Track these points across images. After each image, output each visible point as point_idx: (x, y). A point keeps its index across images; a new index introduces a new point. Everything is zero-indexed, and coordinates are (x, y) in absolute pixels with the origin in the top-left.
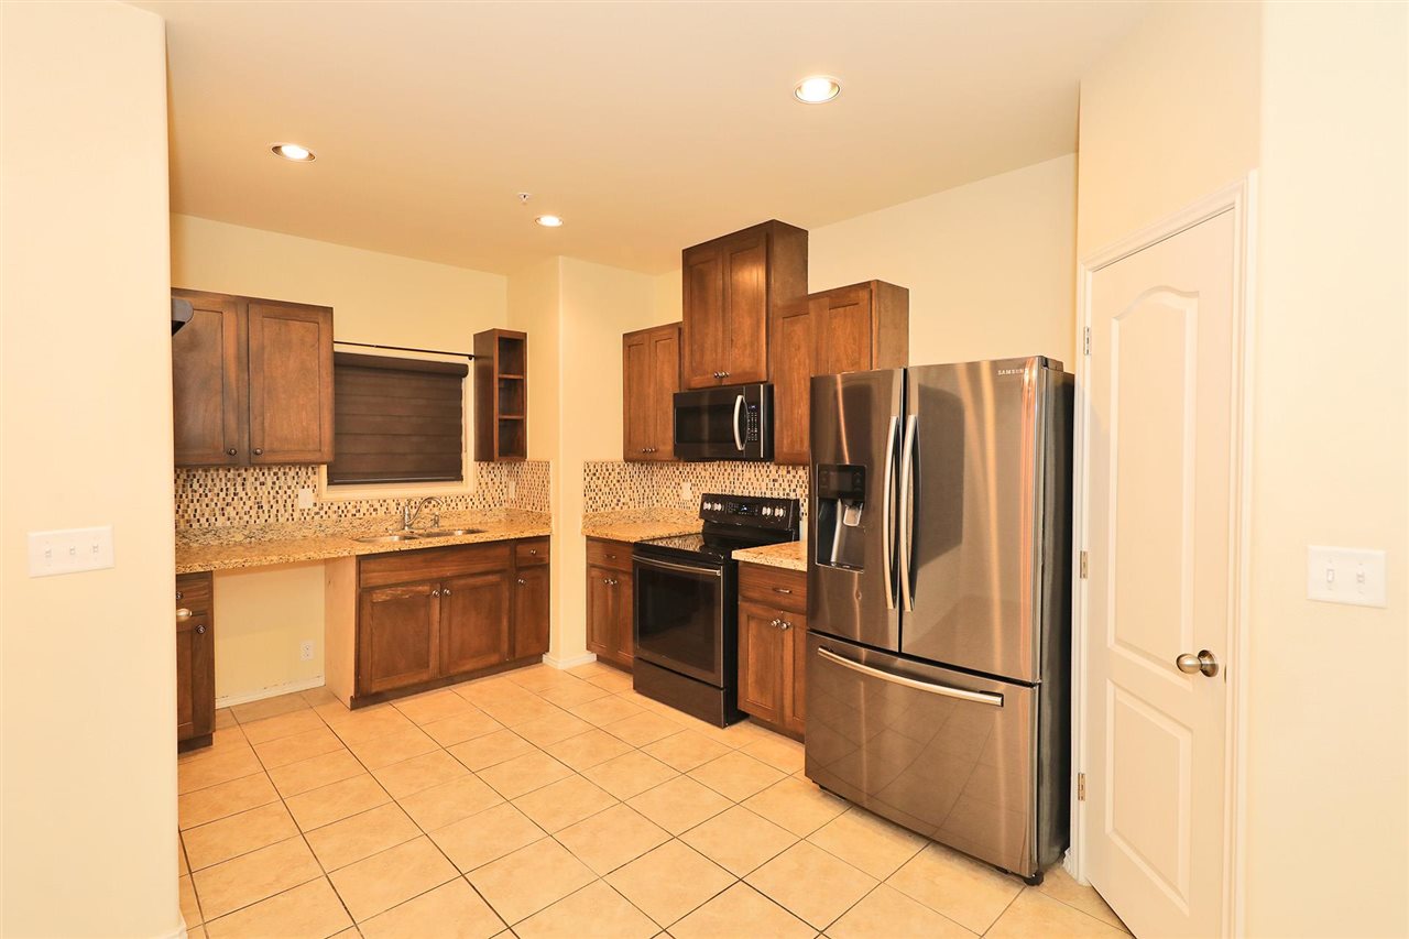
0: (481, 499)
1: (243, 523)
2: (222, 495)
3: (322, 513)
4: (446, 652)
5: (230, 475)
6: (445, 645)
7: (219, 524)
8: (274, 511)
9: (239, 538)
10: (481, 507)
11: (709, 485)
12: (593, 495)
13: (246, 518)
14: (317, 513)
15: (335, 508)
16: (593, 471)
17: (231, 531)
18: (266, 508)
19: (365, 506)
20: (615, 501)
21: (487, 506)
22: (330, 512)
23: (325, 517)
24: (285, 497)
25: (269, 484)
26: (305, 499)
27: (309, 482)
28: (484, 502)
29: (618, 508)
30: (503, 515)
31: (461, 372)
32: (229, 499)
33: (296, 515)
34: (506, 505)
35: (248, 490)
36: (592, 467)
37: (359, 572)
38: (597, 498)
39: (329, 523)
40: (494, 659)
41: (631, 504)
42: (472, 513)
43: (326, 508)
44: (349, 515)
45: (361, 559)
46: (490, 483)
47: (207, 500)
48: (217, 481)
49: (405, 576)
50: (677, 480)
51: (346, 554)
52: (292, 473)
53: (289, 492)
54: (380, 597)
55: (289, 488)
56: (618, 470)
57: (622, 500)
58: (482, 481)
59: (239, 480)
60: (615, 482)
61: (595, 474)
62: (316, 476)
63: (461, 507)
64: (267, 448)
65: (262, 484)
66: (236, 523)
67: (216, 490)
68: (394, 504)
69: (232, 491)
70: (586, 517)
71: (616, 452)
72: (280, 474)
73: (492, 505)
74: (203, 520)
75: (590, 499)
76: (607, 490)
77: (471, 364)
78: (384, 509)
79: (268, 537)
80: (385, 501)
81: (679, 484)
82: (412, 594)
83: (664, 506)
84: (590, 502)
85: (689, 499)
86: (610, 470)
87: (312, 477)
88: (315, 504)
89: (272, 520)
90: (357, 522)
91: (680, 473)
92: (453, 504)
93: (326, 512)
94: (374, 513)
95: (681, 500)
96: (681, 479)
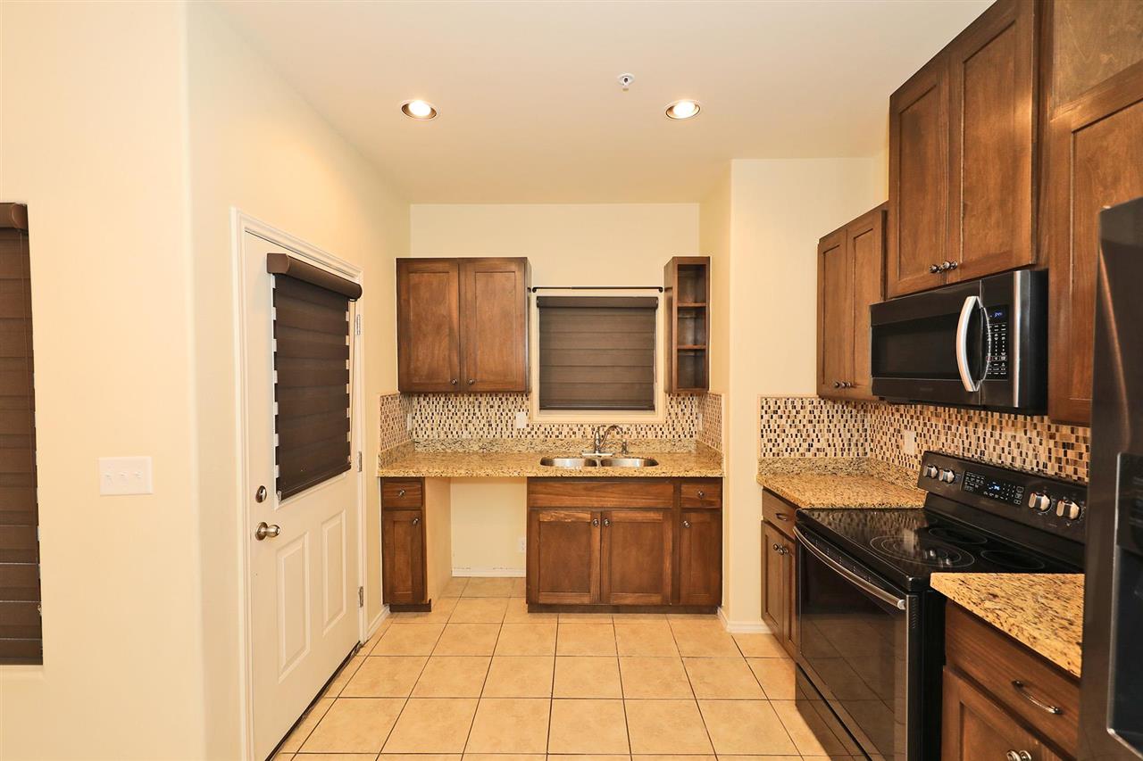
0: (671, 429)
1: (479, 437)
2: (466, 414)
3: (533, 433)
4: (606, 581)
5: (471, 399)
6: (605, 578)
7: (464, 437)
8: (499, 430)
9: (476, 448)
10: (670, 437)
11: (943, 438)
12: (772, 436)
13: (481, 433)
14: (529, 433)
15: (542, 429)
16: (772, 409)
17: (471, 442)
18: (494, 426)
19: (566, 430)
20: (805, 445)
21: (676, 436)
22: (539, 433)
23: (535, 436)
24: (507, 418)
25: (496, 407)
26: (521, 420)
27: (524, 407)
28: (673, 433)
29: (809, 455)
30: (693, 447)
31: (649, 306)
32: (470, 418)
33: (515, 433)
34: (696, 437)
35: (482, 411)
36: (772, 403)
37: (529, 493)
38: (779, 440)
39: (538, 442)
40: (656, 599)
41: (831, 452)
42: (661, 442)
43: (536, 429)
44: (554, 436)
45: (530, 481)
46: (680, 414)
47: (457, 418)
48: (463, 403)
49: (568, 501)
50: (896, 425)
51: (518, 474)
52: (512, 399)
53: (510, 414)
54: (545, 517)
55: (510, 411)
56: (809, 408)
57: (816, 445)
58: (672, 411)
59: (477, 403)
60: (805, 422)
61: (776, 412)
62: (529, 402)
63: (651, 436)
64: (478, 378)
65: (492, 407)
66: (474, 438)
67: (462, 410)
68: (589, 429)
69: (472, 412)
70: (761, 462)
71: (806, 385)
72: (504, 399)
73: (682, 436)
74: (454, 433)
75: (770, 440)
76: (794, 431)
77: (662, 297)
78: (581, 432)
79: (495, 449)
80: (582, 426)
81: (899, 432)
82: (573, 519)
83: (880, 458)
84: (770, 445)
85: (913, 455)
86: (798, 408)
87: (526, 402)
88: (528, 426)
89: (498, 436)
90: (560, 443)
91: (901, 416)
92: (643, 433)
93: (536, 433)
94: (573, 436)
95: (902, 454)
96: (903, 425)
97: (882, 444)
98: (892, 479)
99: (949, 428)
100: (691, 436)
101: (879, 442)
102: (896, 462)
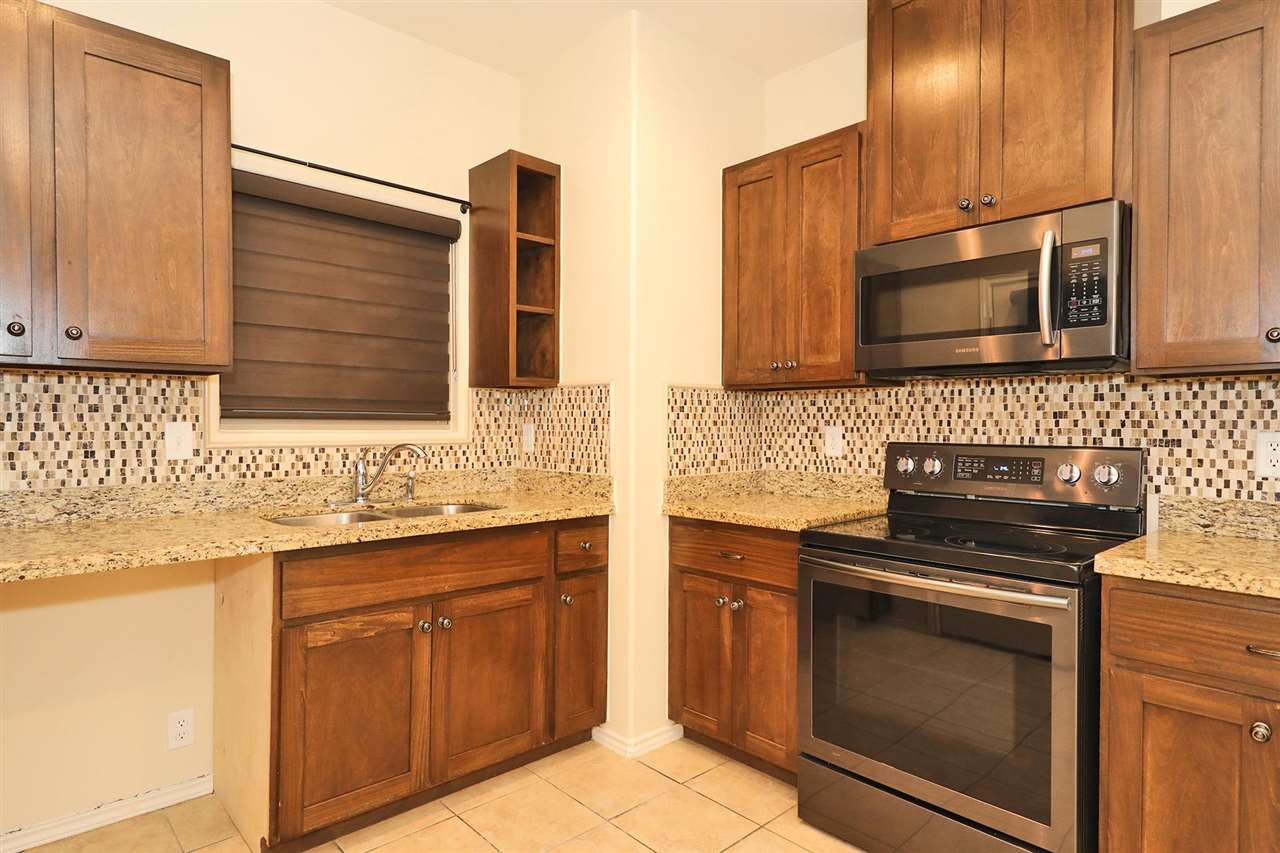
0: (480, 453)
1: (53, 484)
3: (210, 468)
4: (440, 740)
5: (26, 388)
6: (440, 725)
8: (116, 463)
9: (45, 512)
10: (478, 466)
11: (887, 429)
13: (61, 474)
14: (201, 469)
15: (233, 460)
18: (101, 455)
19: (288, 459)
20: (710, 457)
21: (488, 464)
22: (225, 468)
23: (215, 476)
24: (139, 436)
25: (108, 410)
26: (178, 441)
27: (186, 410)
28: (483, 458)
29: (714, 470)
30: (512, 482)
31: (446, 233)
32: (25, 436)
33: (161, 471)
34: (517, 464)
35: (65, 419)
36: (678, 396)
37: (280, 587)
38: (686, 451)
39: (222, 487)
40: (522, 743)
41: (732, 462)
42: (467, 476)
43: (217, 460)
44: (260, 474)
45: (283, 559)
46: (493, 426)
49: (368, 594)
50: (811, 423)
51: (253, 549)
52: (153, 390)
53: (147, 427)
54: (320, 636)
55: (147, 418)
56: (714, 403)
57: (721, 456)
58: (481, 421)
59: (47, 400)
60: (710, 424)
61: (682, 409)
62: (200, 399)
63: (448, 465)
65: (94, 409)
66: (39, 486)
68: (337, 458)
69: (30, 420)
70: (670, 483)
71: (712, 372)
72: (130, 391)
73: (496, 464)
75: (676, 452)
76: (699, 437)
77: (465, 220)
78: (321, 464)
79: (106, 511)
80: (322, 450)
81: (816, 430)
82: (382, 628)
83: (783, 467)
84: (676, 458)
85: (840, 455)
86: (704, 404)
87: (192, 400)
88: (197, 452)
89: (113, 480)
90: (273, 488)
91: (820, 409)
92: (435, 460)
93: (217, 468)
94: (304, 472)
95: (821, 457)
96: (822, 422)
97: (787, 448)
98: (806, 491)
99: (897, 416)
100: (509, 463)
101: (781, 448)
102: (812, 468)
